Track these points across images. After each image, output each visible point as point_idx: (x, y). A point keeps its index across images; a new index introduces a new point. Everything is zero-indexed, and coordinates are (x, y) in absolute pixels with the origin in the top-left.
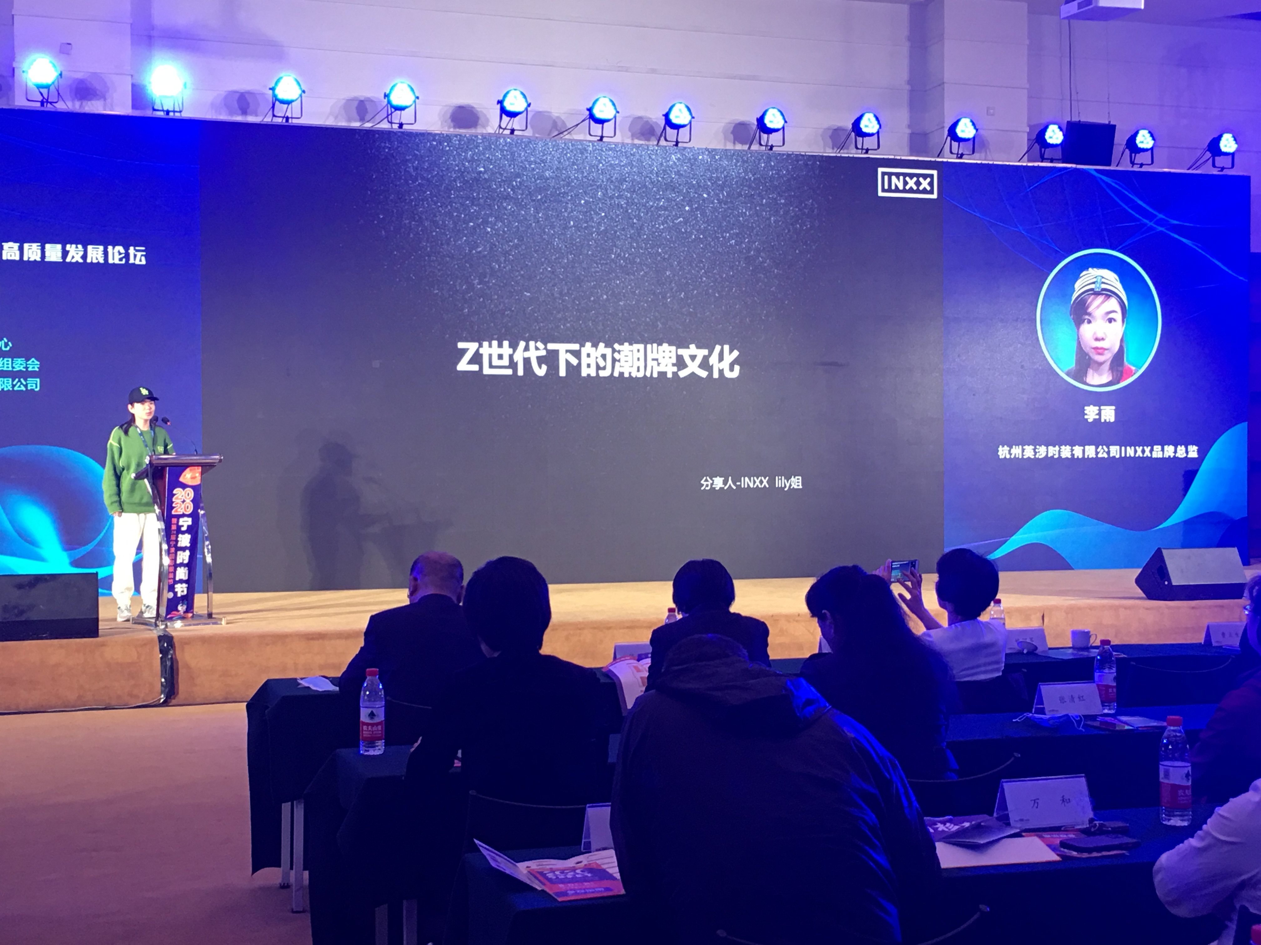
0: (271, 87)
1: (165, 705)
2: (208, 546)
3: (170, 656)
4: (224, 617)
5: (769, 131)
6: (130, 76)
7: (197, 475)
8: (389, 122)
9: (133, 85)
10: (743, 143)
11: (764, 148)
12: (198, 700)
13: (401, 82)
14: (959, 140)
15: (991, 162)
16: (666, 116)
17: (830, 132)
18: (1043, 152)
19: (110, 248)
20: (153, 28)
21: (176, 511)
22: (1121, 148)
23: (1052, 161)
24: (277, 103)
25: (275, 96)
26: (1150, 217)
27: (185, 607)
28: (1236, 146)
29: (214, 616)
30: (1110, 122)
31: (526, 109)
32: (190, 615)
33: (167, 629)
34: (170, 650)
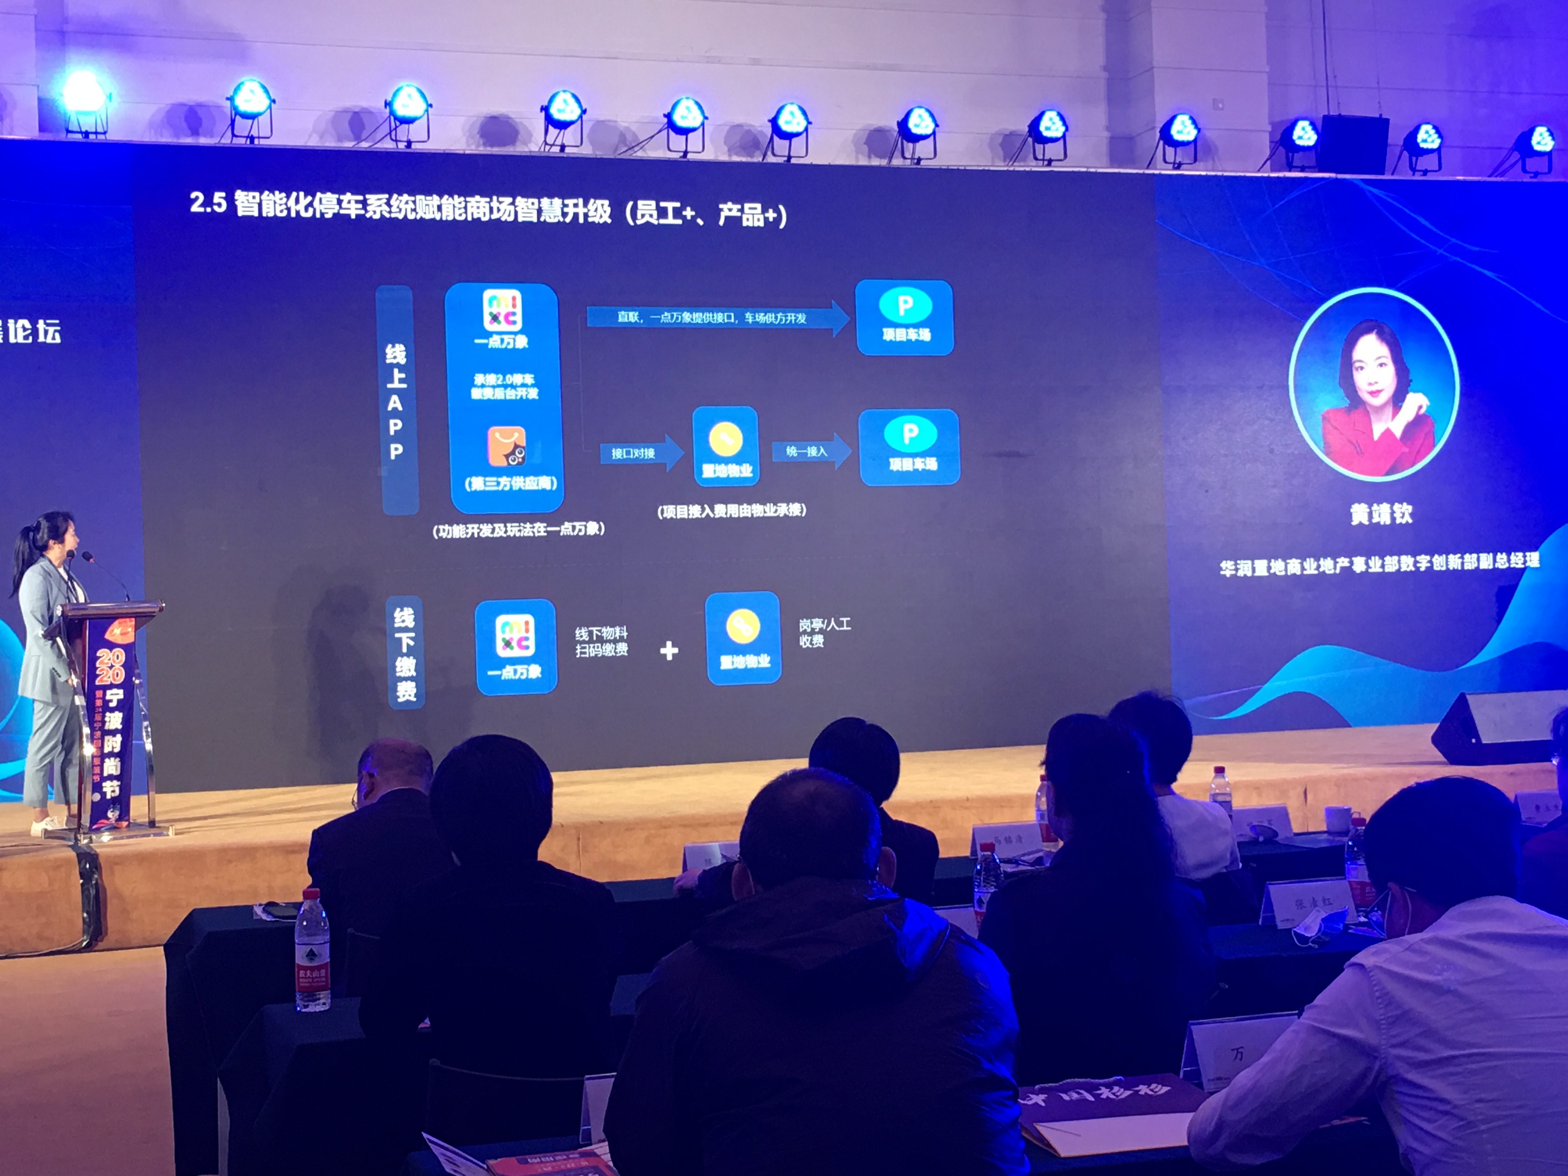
0: (229, 96)
1: (89, 950)
2: (146, 728)
3: (94, 882)
4: (172, 826)
5: (916, 138)
6: (36, 88)
7: (130, 629)
8: (392, 139)
9: (40, 100)
10: (881, 157)
11: (909, 161)
12: (134, 943)
13: (407, 85)
14: (1176, 144)
15: (1219, 174)
16: (774, 121)
17: (1000, 139)
18: (1290, 157)
19: (11, 322)
20: (66, 20)
21: (101, 680)
22: (1397, 151)
23: (1303, 169)
24: (238, 117)
25: (234, 108)
26: (1440, 242)
27: (117, 813)
28: (1552, 143)
29: (157, 825)
30: (1381, 115)
31: (581, 117)
32: (125, 824)
33: (91, 845)
34: (94, 873)
